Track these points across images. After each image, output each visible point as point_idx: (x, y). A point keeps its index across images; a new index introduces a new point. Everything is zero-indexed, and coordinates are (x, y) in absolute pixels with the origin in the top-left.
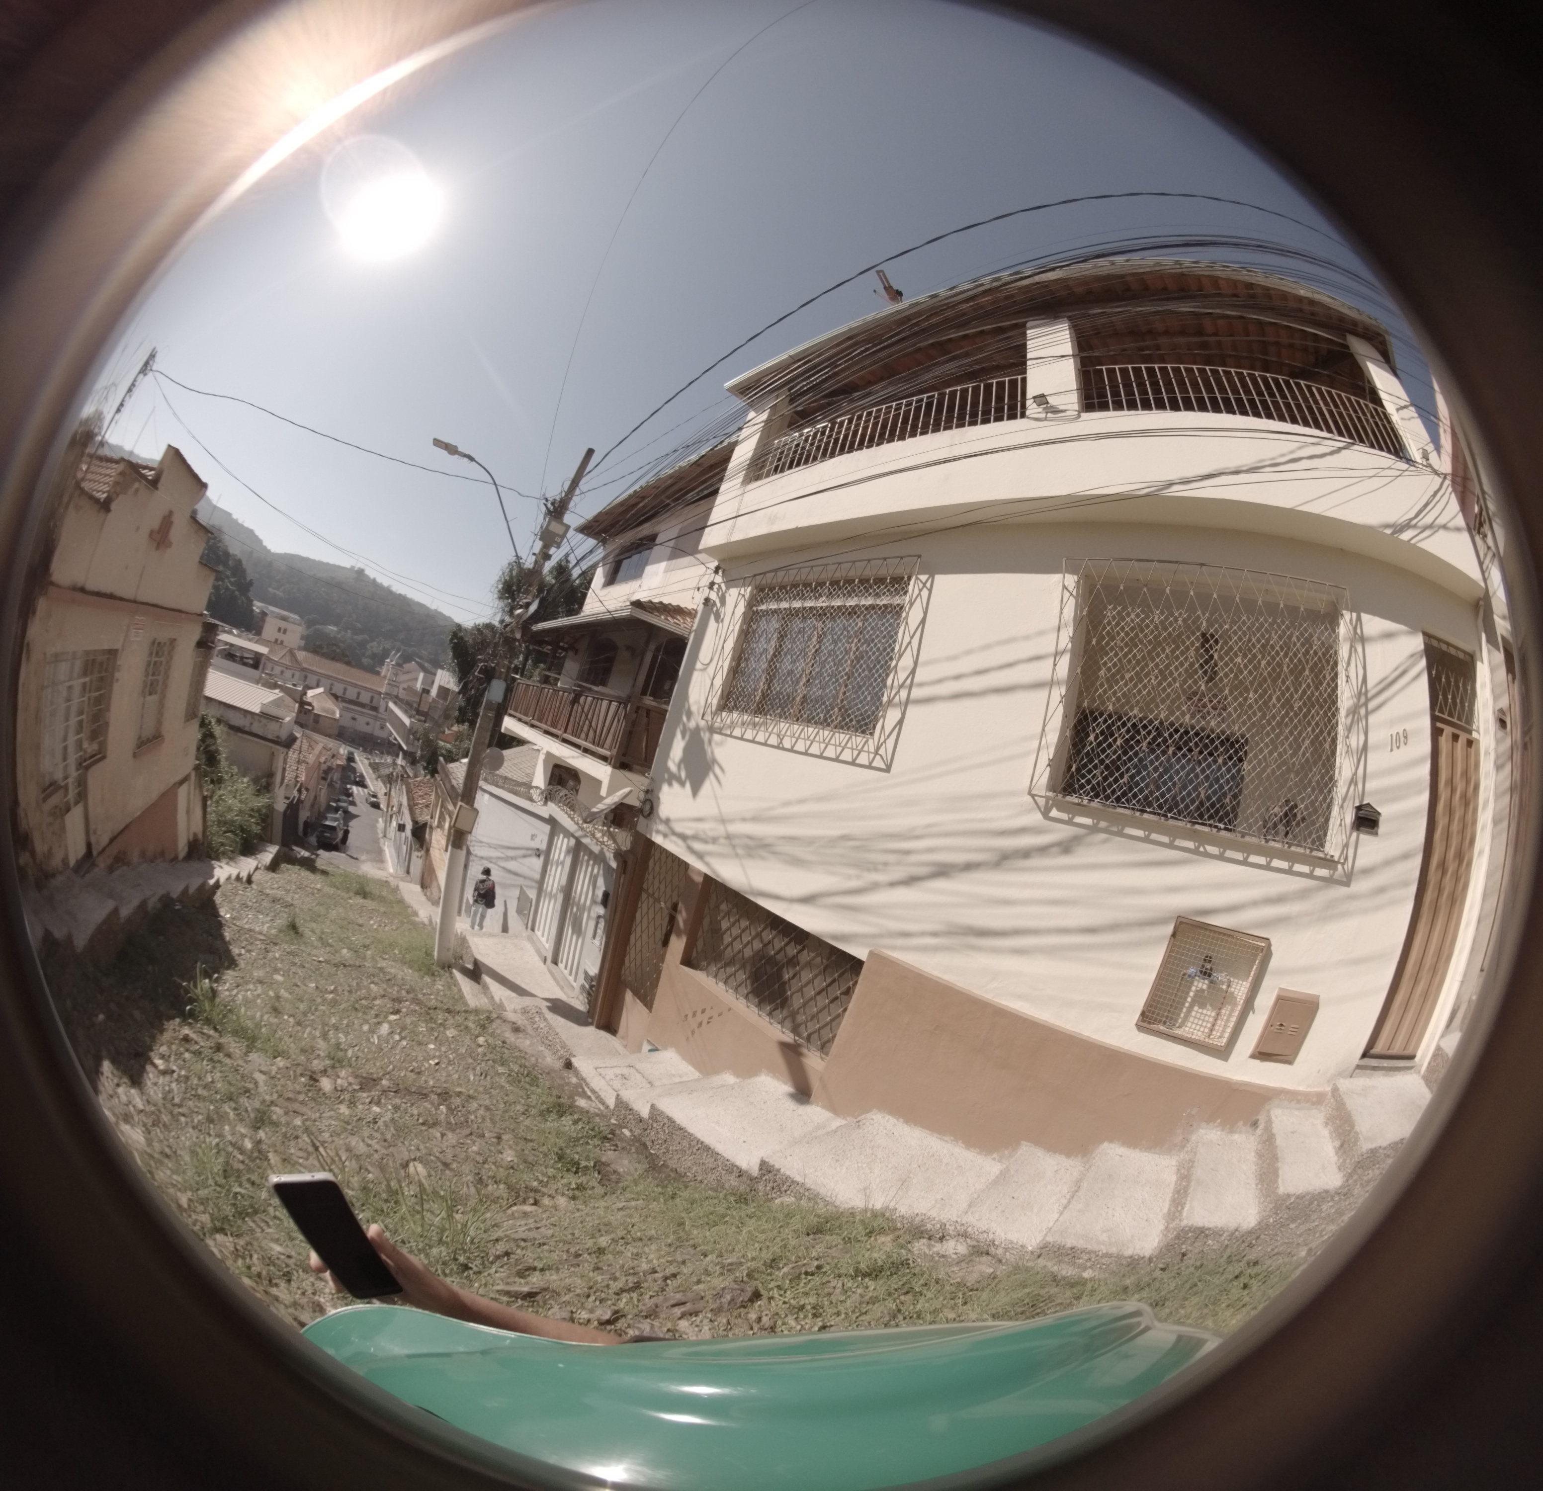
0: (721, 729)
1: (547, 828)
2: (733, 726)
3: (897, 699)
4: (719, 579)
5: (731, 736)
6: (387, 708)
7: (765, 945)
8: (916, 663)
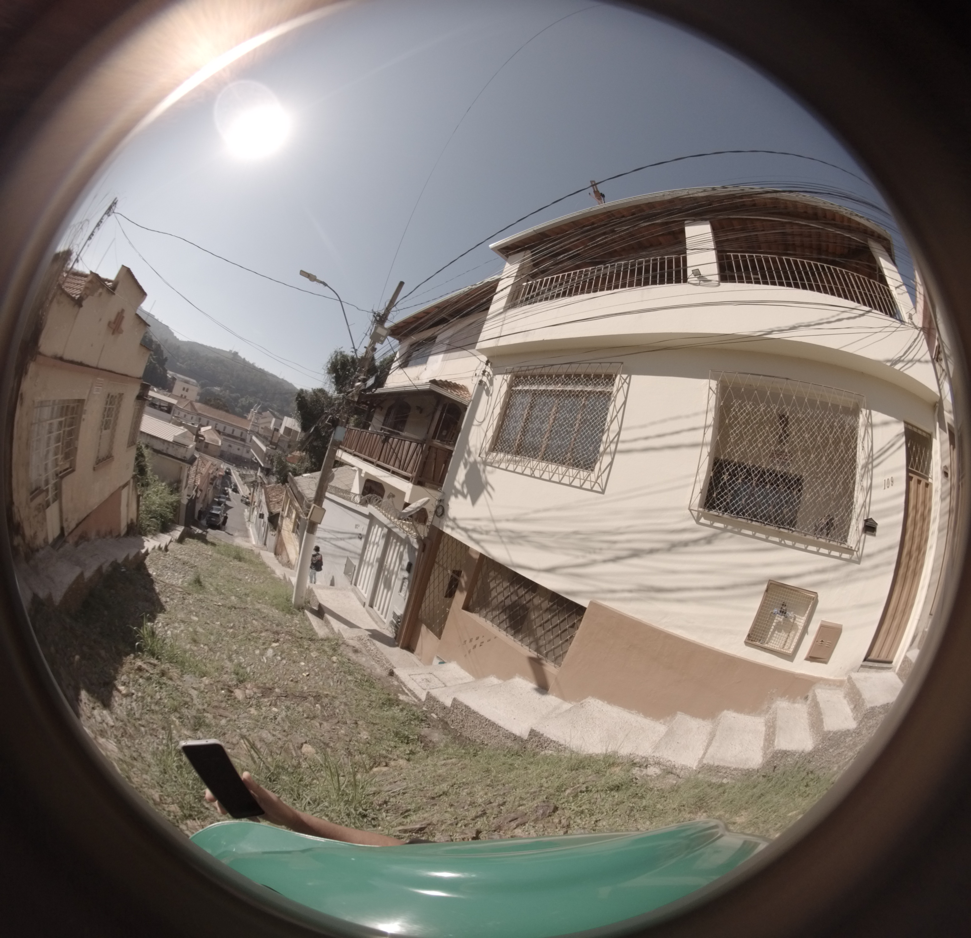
0: (492, 463)
1: (367, 521)
2: (500, 461)
3: (608, 450)
4: (488, 369)
5: (498, 468)
6: (251, 440)
7: (519, 598)
8: (620, 428)
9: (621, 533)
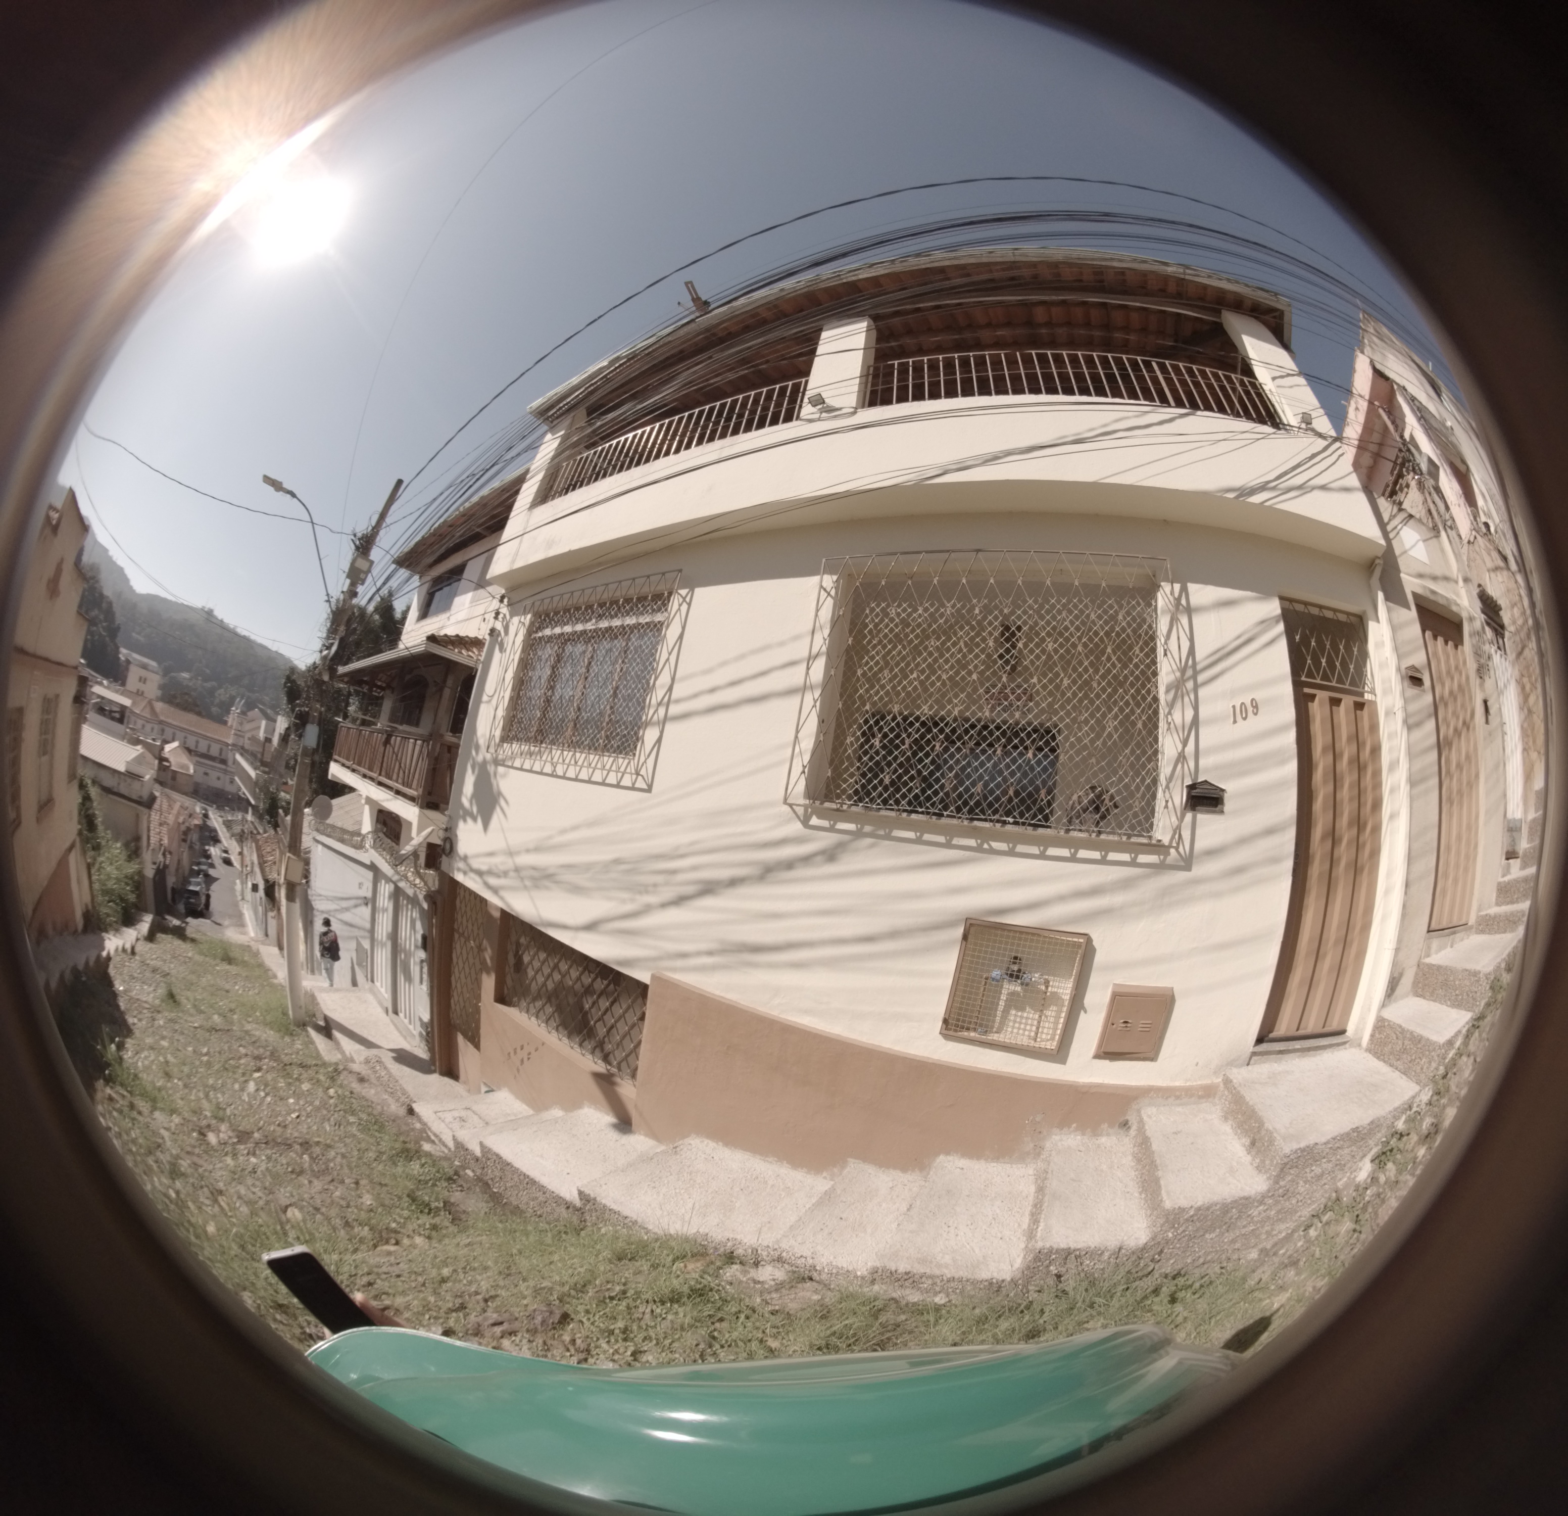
0: (504, 760)
1: (370, 875)
2: (513, 757)
3: (655, 718)
4: (504, 610)
5: (512, 767)
6: (235, 761)
7: (563, 976)
8: (673, 679)
9: (682, 856)
